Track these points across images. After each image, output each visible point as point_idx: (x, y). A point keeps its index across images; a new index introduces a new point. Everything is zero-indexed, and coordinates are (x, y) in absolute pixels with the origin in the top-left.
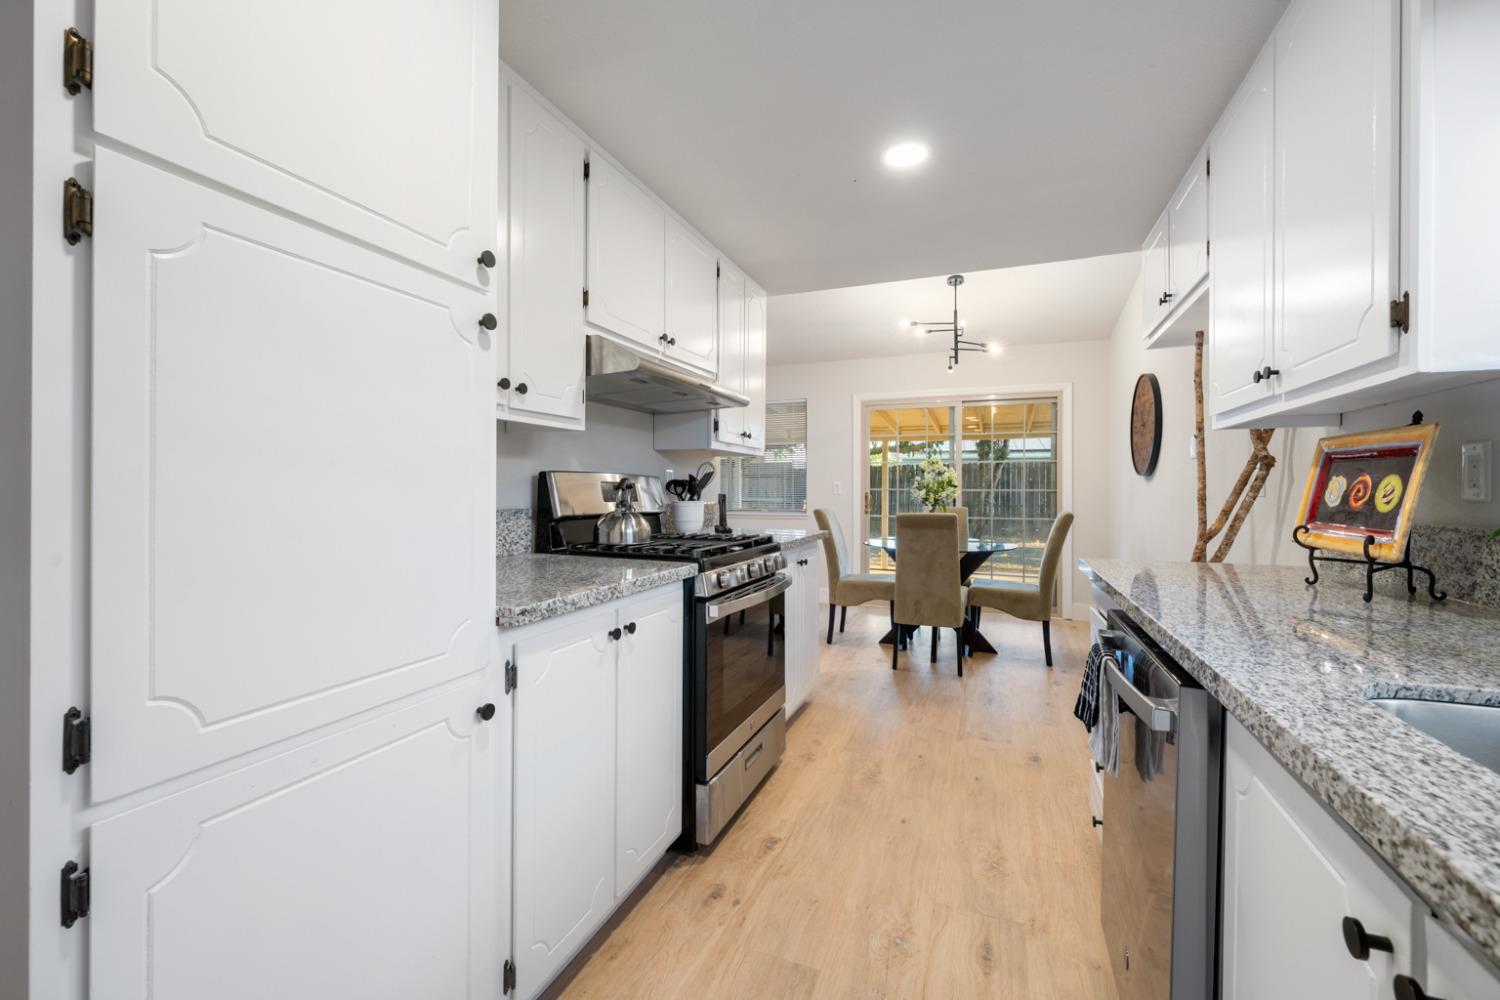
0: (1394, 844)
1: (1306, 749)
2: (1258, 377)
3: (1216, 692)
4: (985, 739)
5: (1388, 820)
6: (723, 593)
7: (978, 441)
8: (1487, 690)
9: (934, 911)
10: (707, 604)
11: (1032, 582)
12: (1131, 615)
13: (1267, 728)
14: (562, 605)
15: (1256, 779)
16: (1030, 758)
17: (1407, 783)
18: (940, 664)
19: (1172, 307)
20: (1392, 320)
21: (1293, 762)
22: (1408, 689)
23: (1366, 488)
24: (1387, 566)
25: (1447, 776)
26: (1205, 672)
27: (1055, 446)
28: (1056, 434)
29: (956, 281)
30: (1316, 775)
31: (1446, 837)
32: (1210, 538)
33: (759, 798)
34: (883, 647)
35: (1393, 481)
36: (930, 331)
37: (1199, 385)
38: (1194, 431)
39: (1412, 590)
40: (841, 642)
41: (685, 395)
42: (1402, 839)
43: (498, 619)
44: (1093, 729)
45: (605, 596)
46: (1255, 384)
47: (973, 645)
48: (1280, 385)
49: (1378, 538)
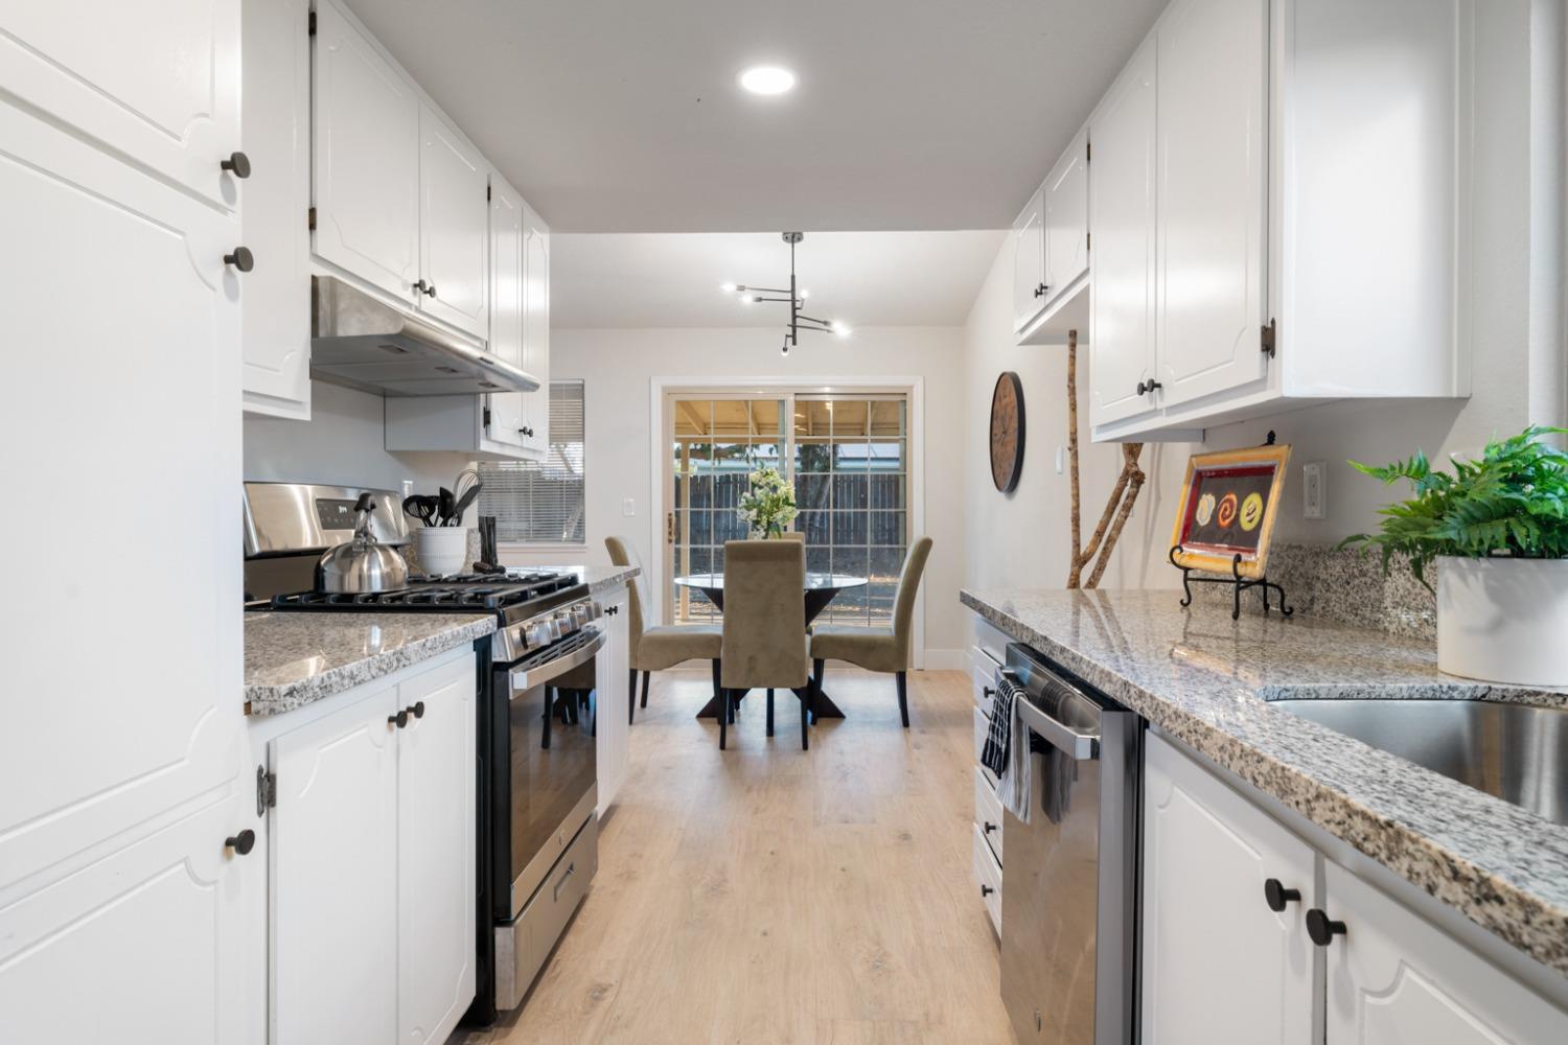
0: (1308, 801)
1: (1233, 743)
2: (1142, 389)
3: (1141, 709)
4: (846, 822)
5: (1303, 783)
6: (531, 654)
7: (801, 446)
8: (1340, 685)
9: (818, 1029)
10: (511, 671)
11: (882, 626)
12: (1037, 646)
13: (1196, 732)
14: (338, 679)
15: (1176, 789)
16: (899, 837)
17: (1310, 756)
18: (778, 737)
19: (1048, 301)
20: (1263, 345)
21: (1221, 757)
22: (1287, 690)
23: (1232, 507)
24: (1249, 584)
25: (1332, 747)
26: (1128, 692)
27: (904, 453)
28: (905, 439)
29: (794, 238)
30: (1243, 763)
31: (1343, 786)
32: (1085, 562)
33: (570, 938)
34: (700, 722)
35: (1254, 499)
36: (760, 300)
37: (1072, 391)
38: (1068, 443)
39: (1266, 606)
40: (643, 721)
41: (454, 371)
42: (1314, 794)
43: (248, 706)
44: (1003, 775)
45: (390, 665)
46: (1137, 396)
47: (819, 710)
48: (1162, 400)
49: (1244, 556)
